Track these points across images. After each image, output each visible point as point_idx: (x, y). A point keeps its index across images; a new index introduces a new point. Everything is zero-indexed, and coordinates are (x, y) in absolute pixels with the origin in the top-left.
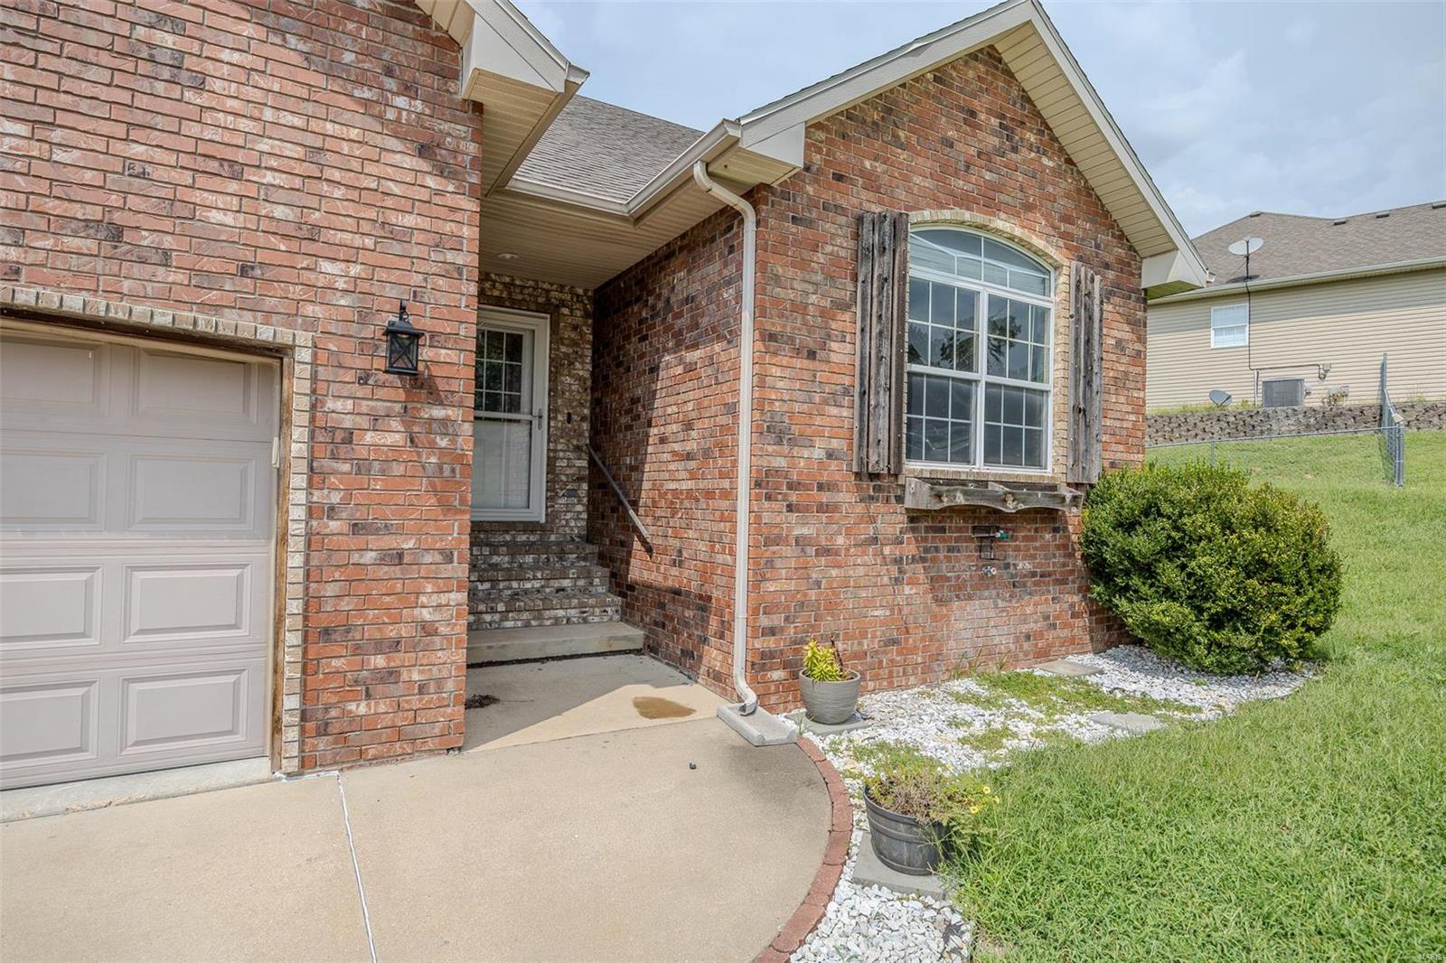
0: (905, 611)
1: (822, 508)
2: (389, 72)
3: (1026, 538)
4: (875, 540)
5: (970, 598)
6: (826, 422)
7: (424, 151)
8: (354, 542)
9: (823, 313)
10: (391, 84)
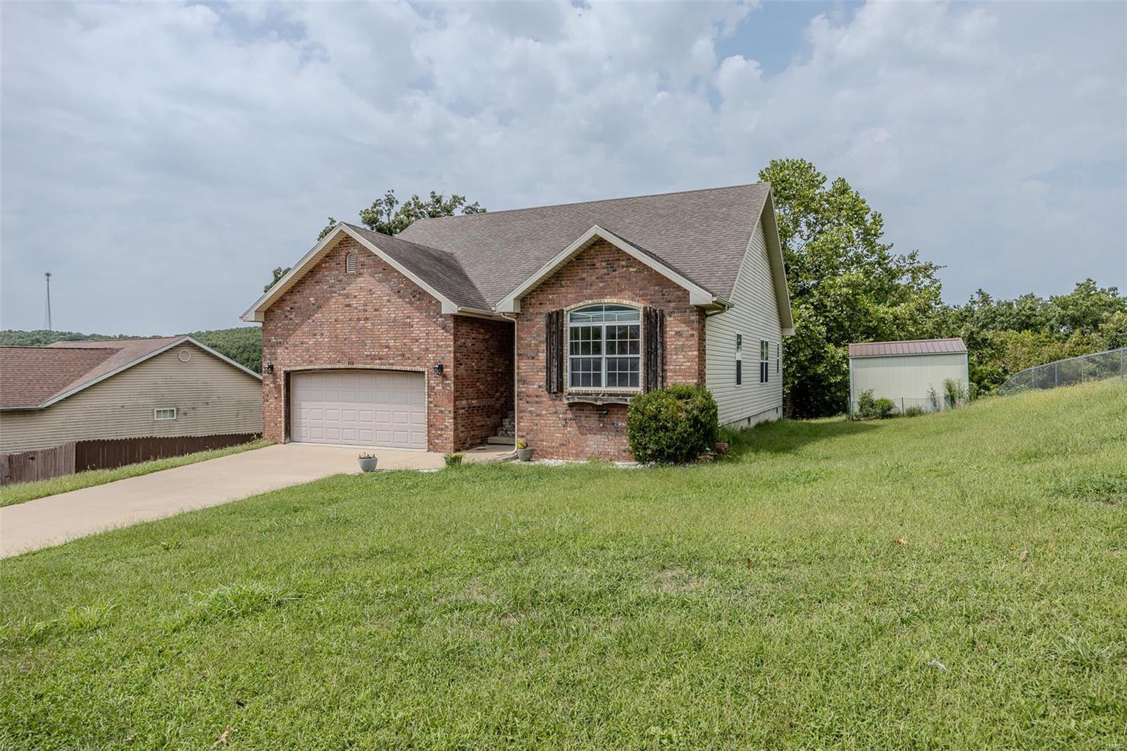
0: (568, 436)
1: (537, 402)
2: (438, 314)
3: (622, 414)
4: (556, 413)
5: (595, 434)
6: (539, 377)
7: (444, 328)
8: (435, 408)
9: (536, 345)
10: (438, 316)
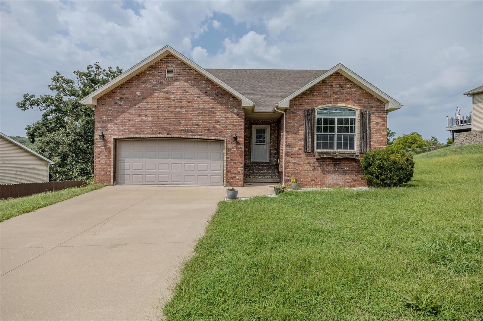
0: (316, 175)
1: (298, 158)
3: (346, 163)
4: (309, 163)
5: (332, 174)
6: (298, 144)
7: (238, 115)
8: (231, 161)
9: (298, 127)
10: (234, 108)
